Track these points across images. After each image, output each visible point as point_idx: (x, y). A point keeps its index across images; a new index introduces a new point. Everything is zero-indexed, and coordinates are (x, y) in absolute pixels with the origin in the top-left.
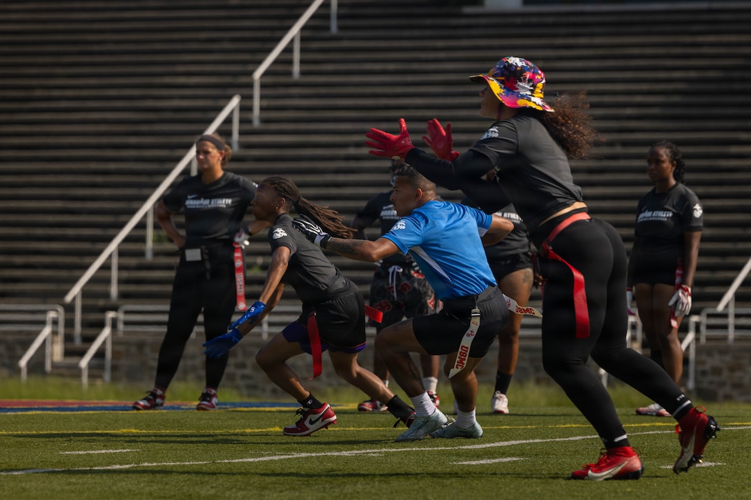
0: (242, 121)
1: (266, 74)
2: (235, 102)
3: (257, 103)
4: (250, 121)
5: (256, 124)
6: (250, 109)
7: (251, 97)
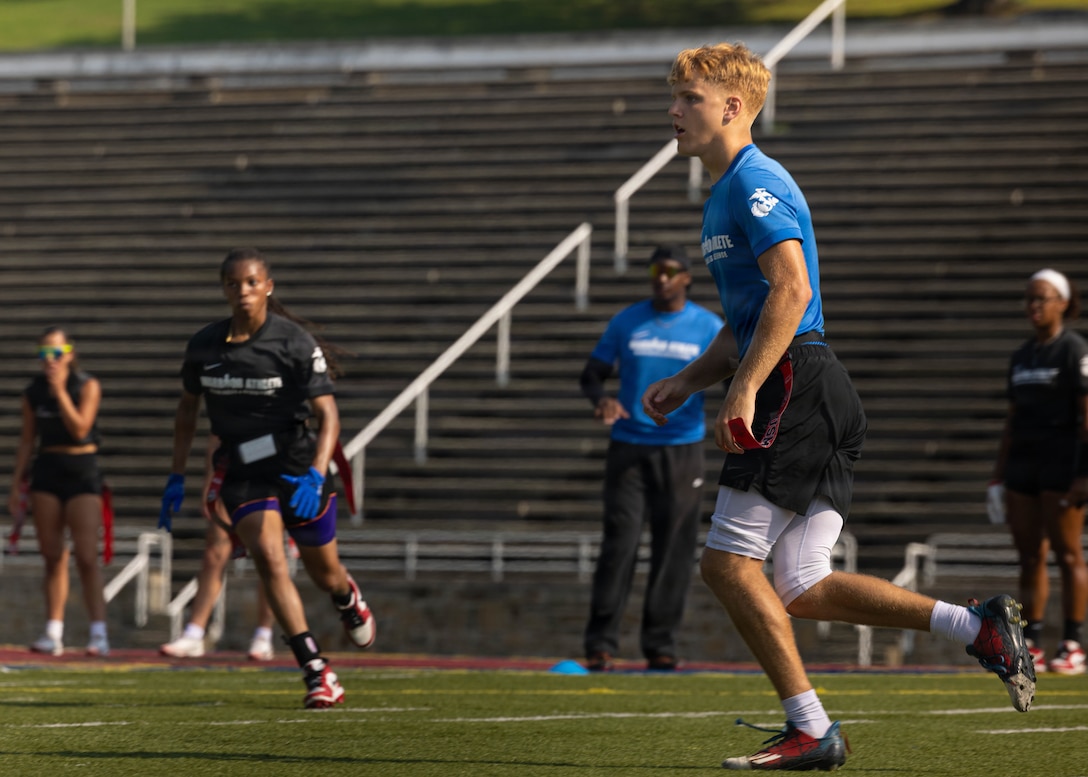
0: (594, 264)
1: (638, 194)
2: (582, 235)
3: (622, 236)
4: (610, 263)
5: (621, 268)
6: (610, 245)
7: (612, 228)
